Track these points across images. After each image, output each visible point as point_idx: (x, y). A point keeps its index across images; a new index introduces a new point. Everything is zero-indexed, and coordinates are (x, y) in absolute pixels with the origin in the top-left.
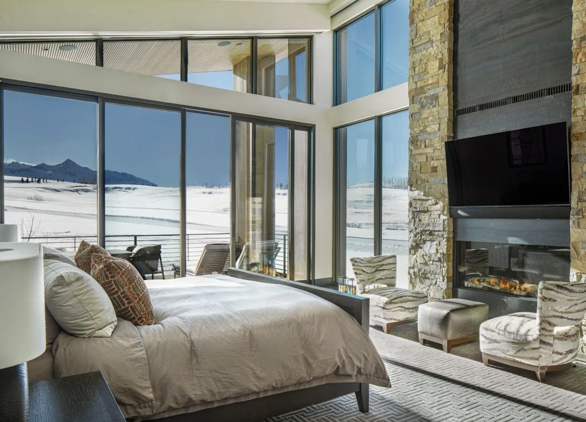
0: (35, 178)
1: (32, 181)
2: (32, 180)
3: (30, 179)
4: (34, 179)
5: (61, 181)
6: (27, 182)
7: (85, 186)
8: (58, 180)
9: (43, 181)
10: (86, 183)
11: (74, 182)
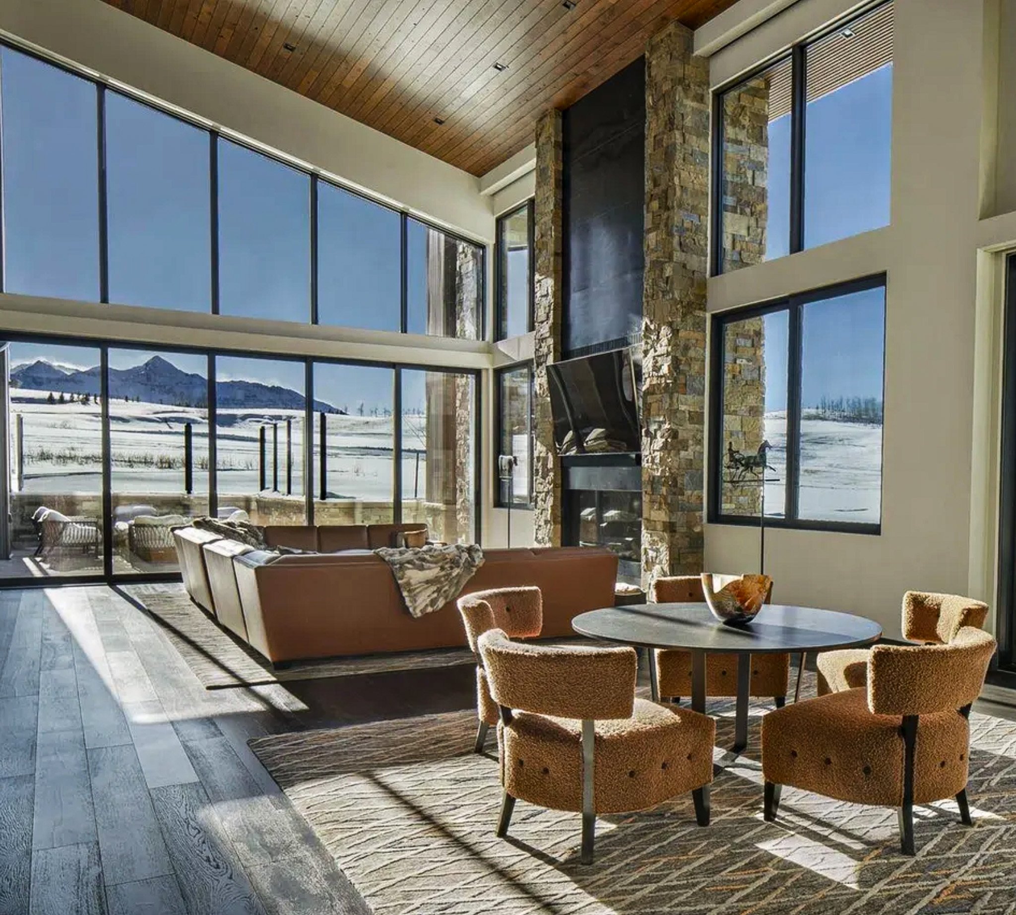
0: (79, 394)
1: (72, 401)
2: (72, 397)
3: (67, 396)
4: (75, 396)
5: (133, 400)
6: (62, 401)
7: (183, 412)
8: (127, 399)
9: (95, 399)
10: (188, 406)
11: (162, 403)
